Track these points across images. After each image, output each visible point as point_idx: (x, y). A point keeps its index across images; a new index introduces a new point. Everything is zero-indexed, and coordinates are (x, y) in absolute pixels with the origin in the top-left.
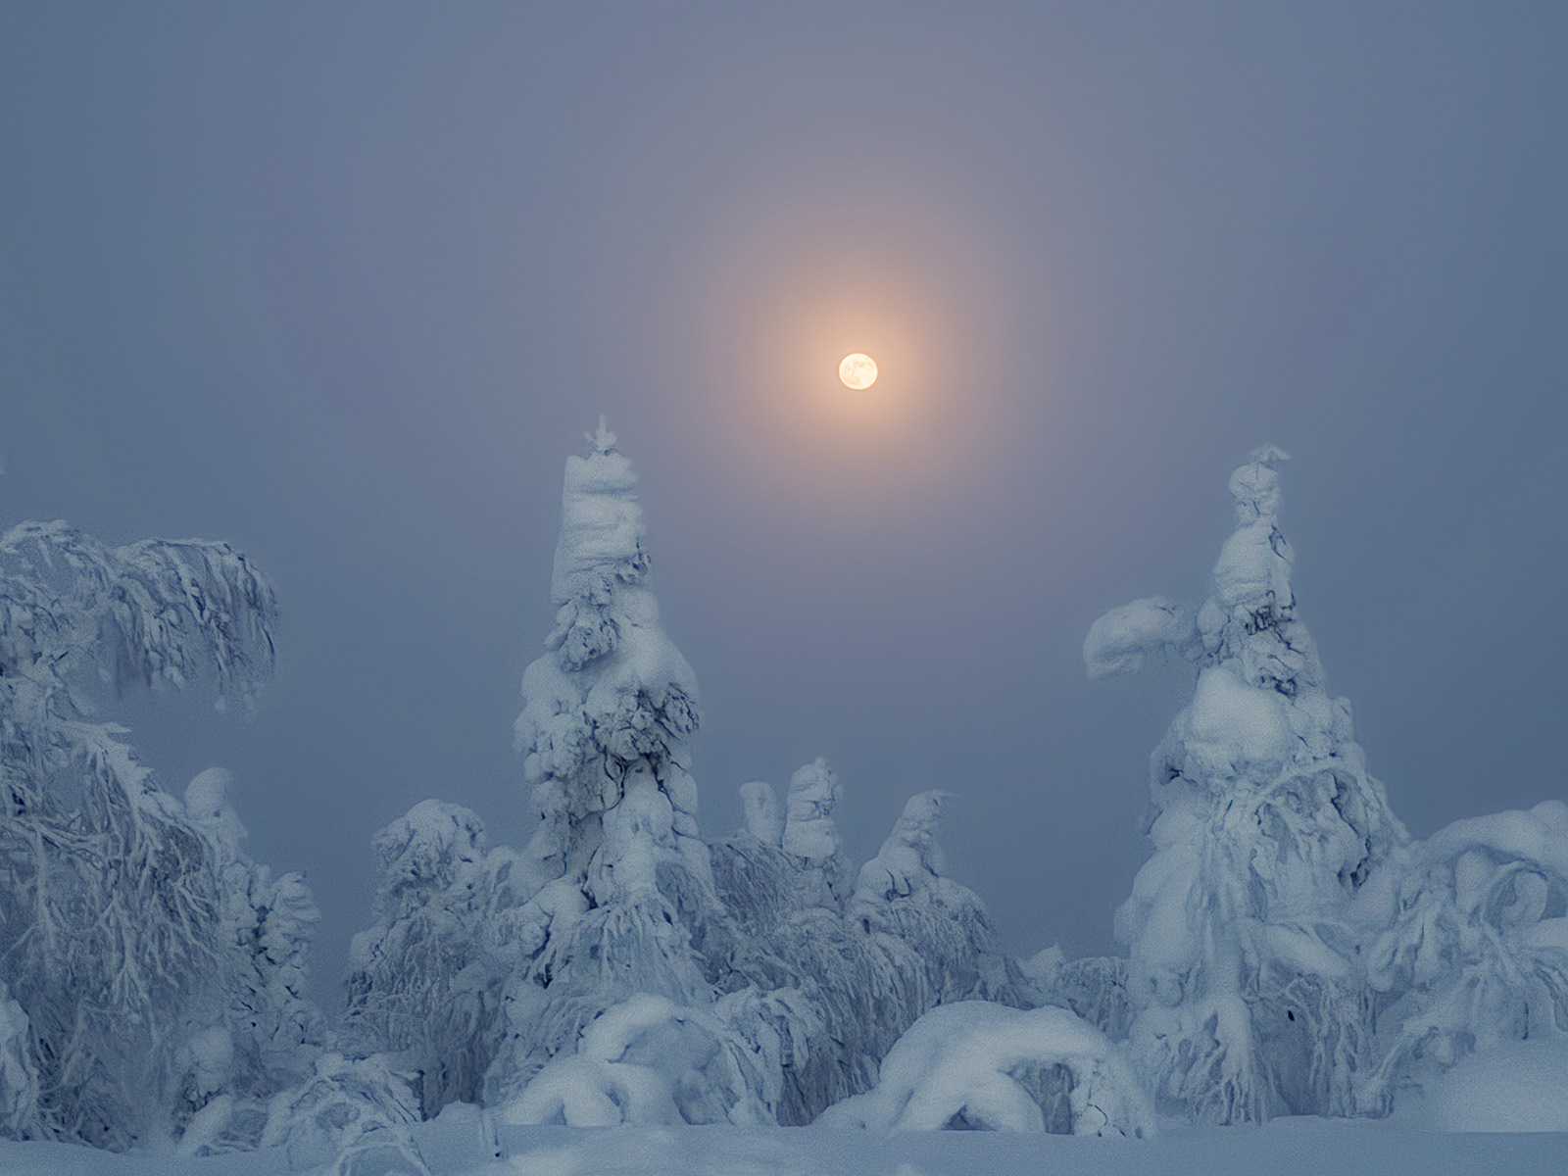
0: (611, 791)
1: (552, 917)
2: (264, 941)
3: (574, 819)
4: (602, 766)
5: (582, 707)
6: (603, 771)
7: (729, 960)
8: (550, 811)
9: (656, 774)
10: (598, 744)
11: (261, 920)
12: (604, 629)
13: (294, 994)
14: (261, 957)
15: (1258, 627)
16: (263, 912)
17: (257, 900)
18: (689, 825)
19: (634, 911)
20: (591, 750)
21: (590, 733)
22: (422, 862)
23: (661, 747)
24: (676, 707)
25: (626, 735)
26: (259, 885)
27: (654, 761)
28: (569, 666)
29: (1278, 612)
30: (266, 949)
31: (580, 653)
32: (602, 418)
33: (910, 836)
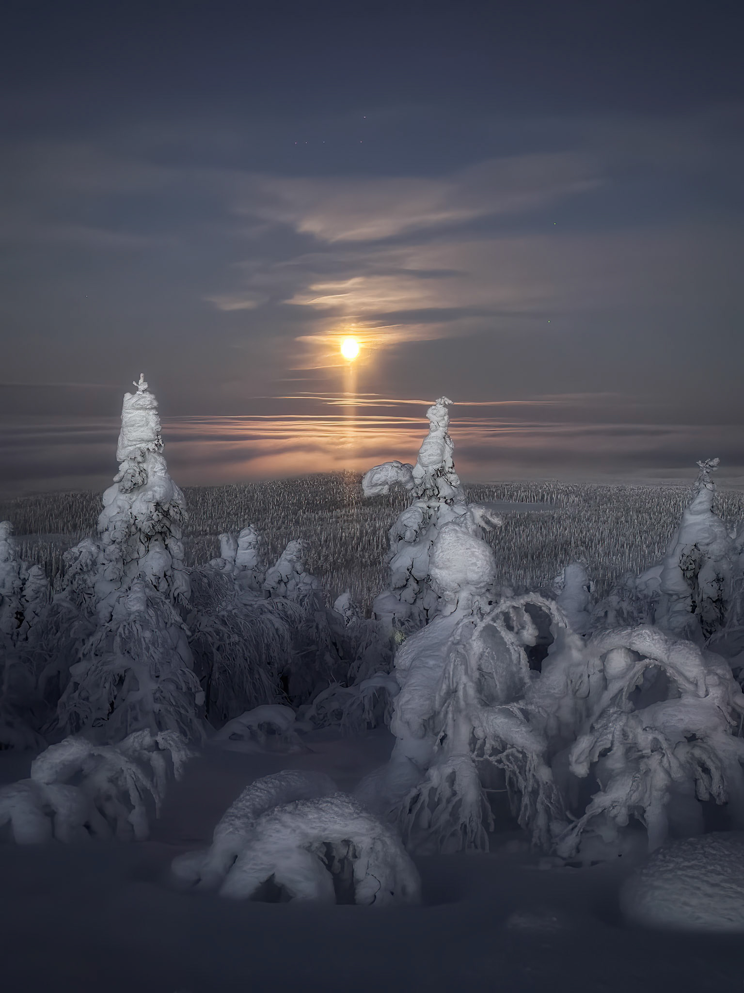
0: (142, 549)
1: (113, 608)
2: (24, 593)
3: (125, 562)
4: (139, 537)
5: (130, 510)
6: (139, 540)
7: (198, 626)
8: (113, 558)
9: (165, 541)
10: (137, 527)
11: (24, 584)
12: (141, 474)
13: (37, 615)
14: (23, 600)
15: (438, 476)
16: (24, 582)
17: (22, 577)
18: (179, 565)
19: (133, 623)
20: (133, 529)
21: (133, 522)
22: (84, 565)
23: (166, 529)
24: (174, 510)
25: (149, 523)
26: (23, 571)
27: (163, 535)
28: (124, 490)
29: (447, 469)
30: (25, 596)
31: (128, 485)
32: (142, 375)
33: (289, 557)
